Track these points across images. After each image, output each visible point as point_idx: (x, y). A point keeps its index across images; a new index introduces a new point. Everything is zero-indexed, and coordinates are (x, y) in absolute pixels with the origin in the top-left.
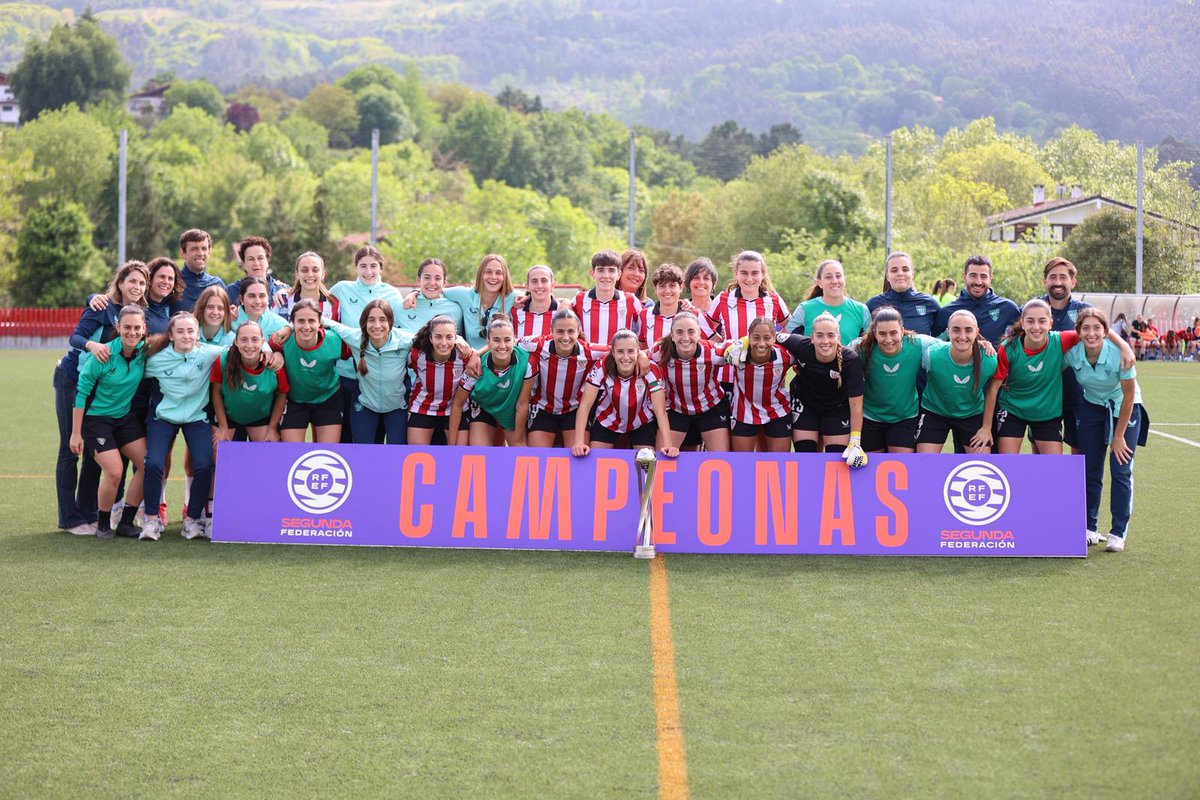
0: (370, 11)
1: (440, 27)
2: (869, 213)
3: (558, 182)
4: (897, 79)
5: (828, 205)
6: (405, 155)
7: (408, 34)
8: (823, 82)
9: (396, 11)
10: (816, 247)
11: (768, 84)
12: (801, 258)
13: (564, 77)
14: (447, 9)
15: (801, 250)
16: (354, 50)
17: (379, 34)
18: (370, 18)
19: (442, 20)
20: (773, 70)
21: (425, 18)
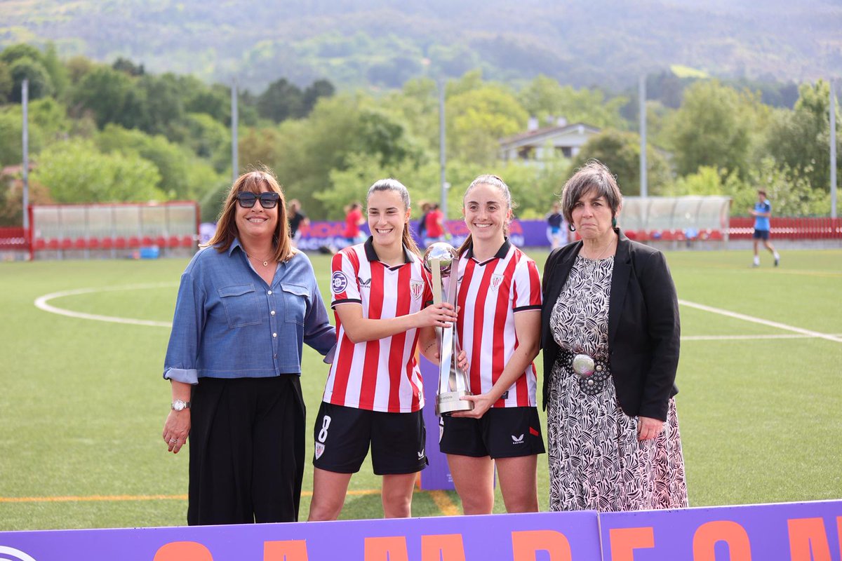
0: (18, 9)
1: (69, 19)
2: (410, 140)
3: (160, 126)
4: (395, 47)
5: (380, 134)
6: (47, 107)
7: (46, 24)
8: (343, 51)
9: (37, 7)
10: (373, 167)
11: (304, 53)
12: (361, 176)
13: (158, 52)
14: (73, 6)
15: (360, 169)
16: (8, 35)
17: (25, 24)
18: (19, 13)
19: (69, 13)
20: (308, 43)
21: (57, 13)
